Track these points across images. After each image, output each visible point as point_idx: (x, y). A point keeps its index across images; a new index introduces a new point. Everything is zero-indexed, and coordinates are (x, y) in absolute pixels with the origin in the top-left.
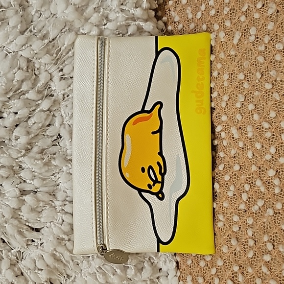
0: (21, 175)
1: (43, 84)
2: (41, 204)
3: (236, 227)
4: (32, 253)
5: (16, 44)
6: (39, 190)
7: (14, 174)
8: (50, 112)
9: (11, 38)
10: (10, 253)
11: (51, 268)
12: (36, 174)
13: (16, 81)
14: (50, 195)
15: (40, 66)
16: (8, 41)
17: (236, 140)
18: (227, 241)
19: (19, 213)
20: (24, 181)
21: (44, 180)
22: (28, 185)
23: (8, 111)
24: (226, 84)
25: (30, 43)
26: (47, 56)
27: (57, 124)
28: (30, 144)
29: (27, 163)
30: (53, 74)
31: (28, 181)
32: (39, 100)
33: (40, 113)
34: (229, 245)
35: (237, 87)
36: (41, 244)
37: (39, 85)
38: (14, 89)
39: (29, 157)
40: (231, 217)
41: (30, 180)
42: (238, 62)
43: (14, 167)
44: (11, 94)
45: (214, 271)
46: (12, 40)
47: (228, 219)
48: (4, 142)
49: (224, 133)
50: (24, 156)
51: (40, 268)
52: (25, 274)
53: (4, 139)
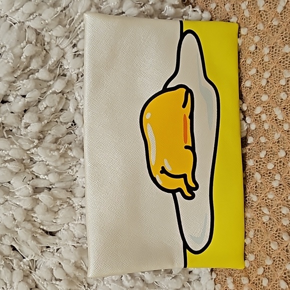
0: (34, 169)
1: (55, 61)
2: (58, 203)
3: (285, 220)
4: (48, 261)
5: (23, 12)
6: (54, 187)
7: (25, 169)
8: (63, 94)
9: (16, 5)
10: (21, 263)
11: (71, 277)
12: (51, 167)
13: (25, 57)
14: (67, 191)
15: (51, 40)
16: (13, 9)
17: (280, 122)
18: (276, 237)
19: (32, 215)
20: (37, 177)
21: (60, 174)
22: (42, 181)
23: (15, 93)
24: (266, 59)
25: (39, 12)
26: (60, 28)
27: (71, 108)
28: (41, 132)
29: (41, 154)
30: (66, 50)
31: (41, 176)
32: (50, 81)
33: (52, 95)
34: (278, 241)
35: (280, 62)
36: (58, 250)
37: (50, 63)
38: (22, 67)
39: (43, 148)
40: (278, 209)
41: (45, 175)
42: (282, 33)
43: (24, 160)
44: (19, 73)
45: (260, 271)
46: (17, 8)
47: (274, 212)
48: (11, 130)
49: (265, 114)
50: (36, 147)
51: (57, 278)
52: (40, 286)
53: (11, 127)
